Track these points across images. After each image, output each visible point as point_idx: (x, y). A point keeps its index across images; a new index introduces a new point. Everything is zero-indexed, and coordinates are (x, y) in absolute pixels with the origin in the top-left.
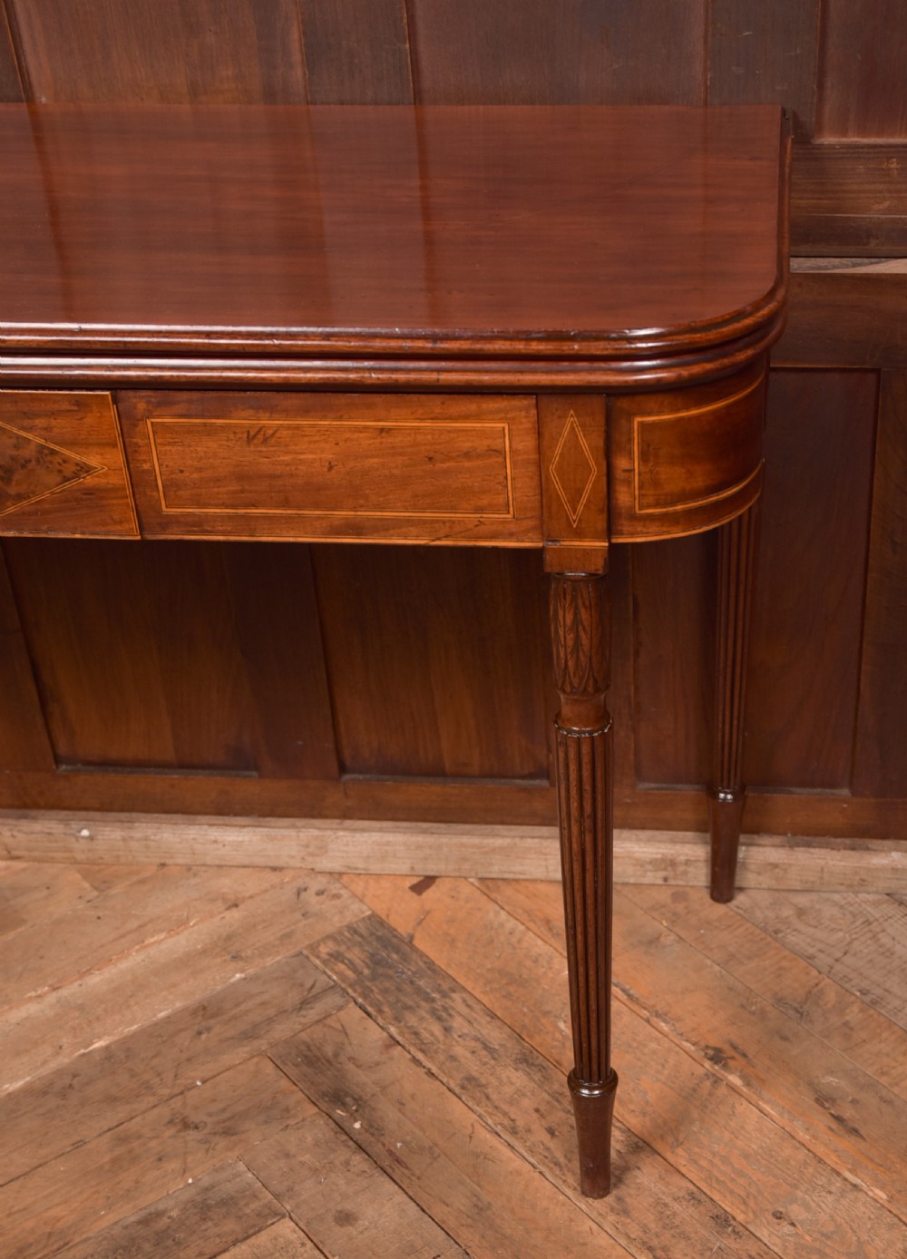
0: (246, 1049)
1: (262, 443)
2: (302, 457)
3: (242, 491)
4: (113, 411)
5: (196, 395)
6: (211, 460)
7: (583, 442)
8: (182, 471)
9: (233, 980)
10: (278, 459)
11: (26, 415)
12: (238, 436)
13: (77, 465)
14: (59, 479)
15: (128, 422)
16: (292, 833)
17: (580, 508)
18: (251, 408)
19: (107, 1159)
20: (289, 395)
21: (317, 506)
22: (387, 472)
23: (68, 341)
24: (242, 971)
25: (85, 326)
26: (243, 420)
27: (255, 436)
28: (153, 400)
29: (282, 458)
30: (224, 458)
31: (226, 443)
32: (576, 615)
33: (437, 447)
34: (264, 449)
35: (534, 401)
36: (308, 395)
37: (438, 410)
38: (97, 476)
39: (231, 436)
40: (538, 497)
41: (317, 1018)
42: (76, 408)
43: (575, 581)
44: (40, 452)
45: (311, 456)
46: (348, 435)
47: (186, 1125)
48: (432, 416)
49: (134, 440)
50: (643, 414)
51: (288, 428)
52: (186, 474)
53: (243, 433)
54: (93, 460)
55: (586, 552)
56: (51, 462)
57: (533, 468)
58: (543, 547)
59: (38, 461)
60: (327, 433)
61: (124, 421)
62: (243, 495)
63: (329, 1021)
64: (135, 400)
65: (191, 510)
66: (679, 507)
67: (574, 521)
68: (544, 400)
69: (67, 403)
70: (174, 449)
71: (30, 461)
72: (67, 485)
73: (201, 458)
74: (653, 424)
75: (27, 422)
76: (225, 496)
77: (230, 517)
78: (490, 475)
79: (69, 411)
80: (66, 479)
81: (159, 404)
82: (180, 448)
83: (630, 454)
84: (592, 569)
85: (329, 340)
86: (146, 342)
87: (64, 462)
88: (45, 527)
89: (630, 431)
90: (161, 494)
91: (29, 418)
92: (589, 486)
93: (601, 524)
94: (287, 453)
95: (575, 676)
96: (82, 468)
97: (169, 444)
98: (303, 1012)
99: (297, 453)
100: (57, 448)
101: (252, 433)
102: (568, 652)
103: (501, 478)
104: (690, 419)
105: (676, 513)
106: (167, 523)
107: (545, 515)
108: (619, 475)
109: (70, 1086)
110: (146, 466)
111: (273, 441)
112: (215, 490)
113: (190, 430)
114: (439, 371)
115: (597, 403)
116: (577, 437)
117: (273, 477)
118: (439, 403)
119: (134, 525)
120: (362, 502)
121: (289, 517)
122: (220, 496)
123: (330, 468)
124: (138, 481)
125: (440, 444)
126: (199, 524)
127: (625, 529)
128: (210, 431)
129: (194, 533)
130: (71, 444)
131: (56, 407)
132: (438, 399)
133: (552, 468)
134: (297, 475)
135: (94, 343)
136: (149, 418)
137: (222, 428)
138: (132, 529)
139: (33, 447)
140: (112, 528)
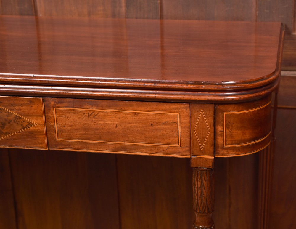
1: (93, 117)
2: (107, 122)
3: (85, 134)
4: (42, 105)
5: (71, 100)
6: (75, 123)
7: (206, 121)
8: (64, 126)
10: (98, 123)
11: (12, 105)
12: (85, 114)
13: (28, 123)
14: (21, 128)
17: (204, 144)
18: (90, 105)
20: (104, 101)
21: (111, 140)
22: (136, 129)
23: (29, 80)
25: (35, 75)
26: (87, 108)
27: (91, 115)
28: (57, 101)
29: (100, 123)
30: (79, 122)
31: (80, 117)
32: (202, 183)
33: (155, 120)
34: (93, 119)
35: (189, 106)
36: (110, 101)
37: (155, 108)
38: (35, 127)
39: (83, 114)
40: (189, 139)
42: (30, 103)
43: (202, 170)
44: (15, 118)
45: (110, 122)
46: (123, 115)
48: (153, 109)
49: (49, 115)
50: (227, 111)
51: (103, 112)
52: (65, 127)
53: (87, 113)
54: (34, 121)
55: (206, 160)
56: (19, 122)
57: (188, 129)
58: (191, 158)
59: (14, 121)
60: (116, 114)
61: (46, 108)
62: (85, 135)
64: (50, 101)
65: (66, 140)
66: (240, 145)
67: (202, 149)
68: (193, 105)
69: (27, 101)
70: (62, 118)
71: (12, 121)
72: (24, 130)
73: (72, 122)
74: (231, 115)
75: (12, 107)
76: (79, 135)
77: (80, 143)
78: (172, 131)
79: (27, 104)
80: (24, 128)
81: (59, 103)
82: (64, 118)
83: (223, 125)
84: (208, 166)
85: (118, 82)
86: (56, 81)
87: (24, 122)
88: (14, 145)
89: (223, 117)
90: (56, 134)
91: (13, 106)
92: (207, 136)
93: (212, 150)
94: (102, 121)
95: (201, 206)
96: (30, 124)
97: (61, 116)
99: (105, 121)
100: (21, 117)
101: (90, 114)
102: (198, 197)
103: (176, 132)
104: (244, 114)
105: (239, 147)
106: (58, 144)
107: (192, 146)
108: (218, 133)
110: (52, 124)
111: (97, 117)
112: (76, 133)
113: (68, 112)
114: (156, 94)
115: (211, 107)
116: (204, 118)
117: (96, 129)
118: (156, 105)
119: (46, 145)
120: (127, 139)
121: (101, 144)
122: (77, 135)
123: (116, 127)
124: (49, 129)
125: (155, 119)
126: (69, 145)
127: (220, 152)
128: (75, 112)
129: (67, 148)
130: (27, 115)
131: (23, 102)
132: (155, 104)
133: (195, 129)
134: (105, 129)
135: (38, 81)
136: (54, 107)
137: (80, 111)
138: (45, 146)
139: (13, 116)
140: (38, 146)
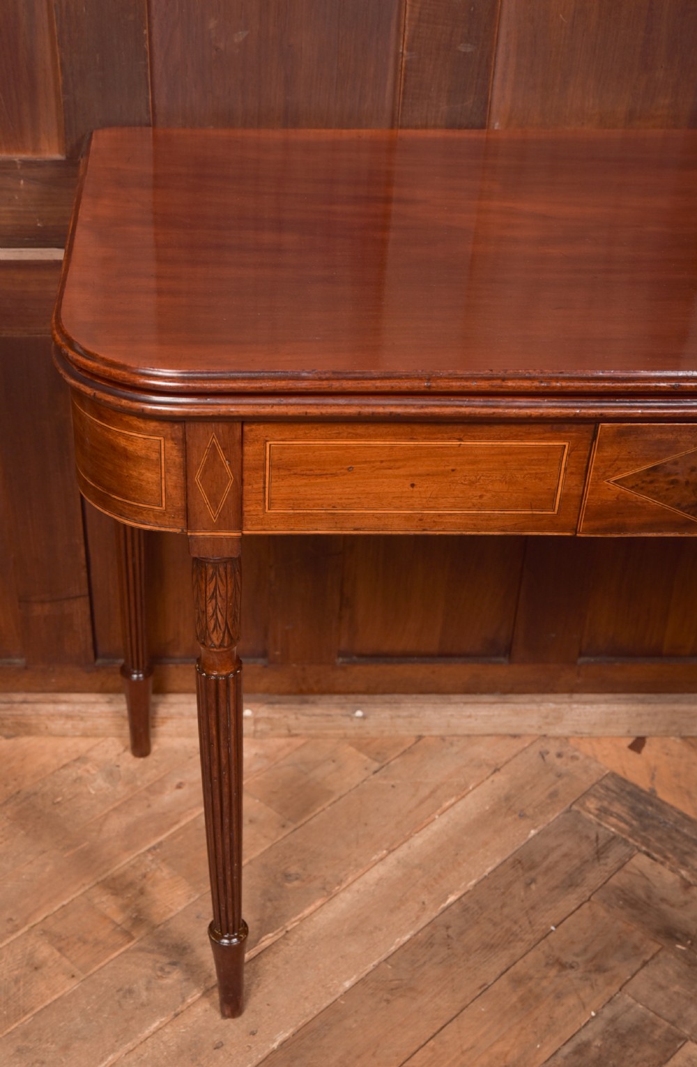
0: (575, 896)
9: (530, 836)
16: (534, 707)
19: (514, 999)
24: (535, 828)
41: (616, 866)
47: (563, 966)
63: (627, 867)
98: (602, 862)
109: (448, 936)
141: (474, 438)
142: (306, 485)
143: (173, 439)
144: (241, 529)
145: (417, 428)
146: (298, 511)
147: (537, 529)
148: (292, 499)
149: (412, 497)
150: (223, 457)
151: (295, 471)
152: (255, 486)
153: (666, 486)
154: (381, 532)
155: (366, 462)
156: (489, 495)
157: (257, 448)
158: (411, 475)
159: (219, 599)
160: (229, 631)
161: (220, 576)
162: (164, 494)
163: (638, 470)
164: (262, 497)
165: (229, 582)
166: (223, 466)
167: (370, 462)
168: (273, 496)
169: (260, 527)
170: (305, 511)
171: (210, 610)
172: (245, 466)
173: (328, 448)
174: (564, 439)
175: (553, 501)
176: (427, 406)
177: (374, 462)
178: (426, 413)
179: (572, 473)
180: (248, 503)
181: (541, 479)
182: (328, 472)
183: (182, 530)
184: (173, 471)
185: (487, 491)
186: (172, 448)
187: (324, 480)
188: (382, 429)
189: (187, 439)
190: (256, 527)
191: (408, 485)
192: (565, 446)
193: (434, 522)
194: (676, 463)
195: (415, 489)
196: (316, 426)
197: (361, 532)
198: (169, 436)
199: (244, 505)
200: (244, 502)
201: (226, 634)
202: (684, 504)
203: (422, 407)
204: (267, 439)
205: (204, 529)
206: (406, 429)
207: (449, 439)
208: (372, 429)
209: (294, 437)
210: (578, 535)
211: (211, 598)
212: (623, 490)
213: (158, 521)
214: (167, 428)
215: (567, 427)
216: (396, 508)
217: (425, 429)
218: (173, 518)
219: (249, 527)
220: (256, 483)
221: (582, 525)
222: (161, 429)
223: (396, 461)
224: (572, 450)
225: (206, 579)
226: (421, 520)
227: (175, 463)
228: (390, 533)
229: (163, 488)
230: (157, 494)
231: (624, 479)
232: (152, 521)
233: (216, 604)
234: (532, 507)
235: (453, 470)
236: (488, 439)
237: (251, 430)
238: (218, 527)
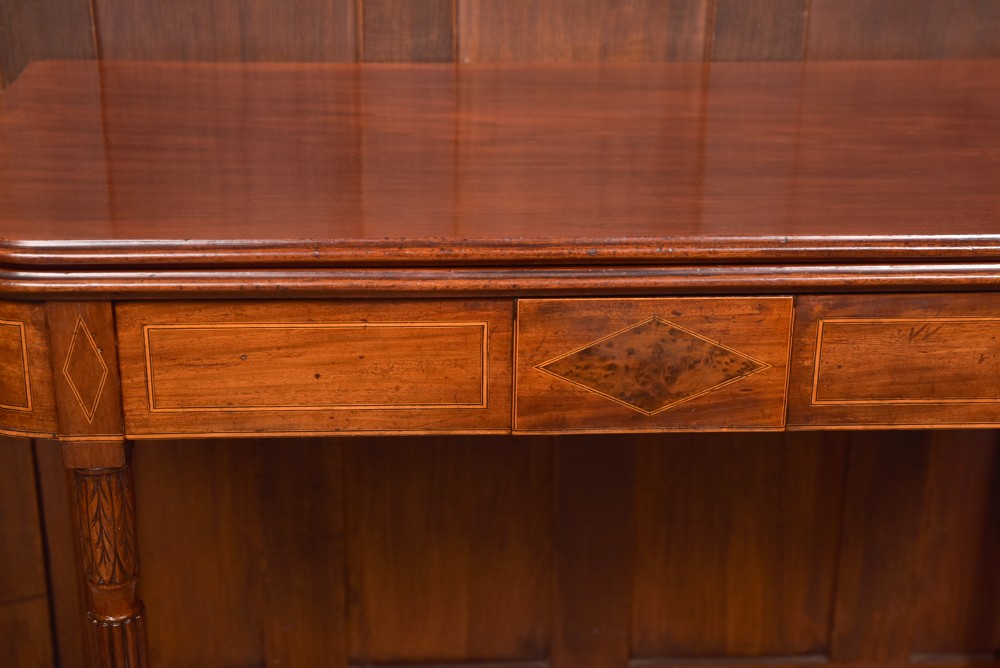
1: (923, 339)
2: (958, 350)
3: (892, 384)
4: (790, 314)
5: (872, 298)
6: (870, 356)
8: (839, 367)
10: (934, 353)
11: (708, 319)
12: (901, 333)
13: (743, 363)
14: (723, 377)
15: (803, 322)
18: (922, 307)
20: (960, 295)
21: (959, 394)
23: (777, 251)
25: (790, 238)
26: (911, 318)
27: (918, 333)
28: (831, 302)
29: (938, 352)
30: (882, 354)
31: (889, 340)
34: (923, 344)
36: (978, 294)
38: (760, 374)
39: (896, 332)
42: (757, 312)
44: (712, 353)
45: (966, 350)
49: (803, 340)
51: (952, 324)
52: (841, 370)
53: (907, 330)
54: (760, 359)
59: (707, 361)
60: (987, 328)
61: (797, 322)
62: (893, 387)
64: (813, 303)
65: (838, 402)
69: (749, 307)
70: (837, 347)
71: (699, 361)
72: (729, 382)
73: (862, 354)
75: (706, 326)
76: (875, 388)
77: (874, 407)
79: (750, 314)
80: (730, 377)
81: (835, 306)
82: (844, 346)
86: (850, 251)
88: (694, 423)
90: (815, 388)
91: (709, 322)
94: (947, 347)
96: (747, 365)
97: (835, 342)
99: (952, 347)
100: (728, 348)
101: (916, 330)
106: (813, 415)
110: (807, 363)
111: (934, 337)
112: (868, 383)
113: (858, 329)
117: (925, 369)
119: (782, 419)
122: (870, 388)
123: (982, 360)
124: (798, 375)
126: (842, 415)
128: (877, 329)
129: (837, 423)
130: (743, 345)
131: (739, 311)
134: (948, 367)
135: (801, 252)
136: (822, 319)
137: (889, 326)
138: (779, 422)
139: (706, 349)
140: (760, 421)
141: (380, 319)
142: (194, 378)
143: (34, 324)
144: (124, 433)
145: (314, 307)
146: (188, 410)
147: (466, 427)
148: (180, 395)
149: (318, 390)
150: (93, 344)
151: (181, 361)
152: (136, 380)
153: (604, 373)
154: (287, 434)
155: (260, 349)
156: (405, 387)
157: (132, 333)
158: (315, 365)
159: (104, 521)
160: (120, 563)
161: (103, 491)
162: (28, 392)
163: (569, 354)
164: (144, 393)
165: (115, 498)
166: (93, 355)
167: (265, 349)
168: (157, 392)
169: (146, 430)
170: (196, 410)
171: (95, 537)
172: (121, 356)
173: (215, 332)
174: (481, 318)
175: (480, 392)
176: (318, 279)
177: (270, 349)
178: (317, 287)
179: (496, 359)
180: (129, 400)
181: (462, 367)
182: (219, 362)
183: (54, 435)
184: (37, 363)
185: (402, 381)
186: (34, 335)
187: (215, 371)
188: (275, 309)
189: (50, 322)
190: (140, 431)
191: (312, 376)
192: (483, 326)
193: (348, 420)
194: (610, 345)
195: (321, 380)
196: (199, 306)
197: (265, 435)
198: (29, 321)
199: (125, 404)
200: (124, 399)
201: (117, 567)
202: (628, 394)
203: (313, 279)
204: (145, 322)
205: (78, 432)
206: (301, 308)
207: (352, 320)
208: (262, 309)
209: (175, 319)
210: (514, 433)
211: (94, 520)
212: (556, 377)
213: (26, 426)
214: (25, 310)
215: (482, 303)
216: (302, 404)
217: (324, 308)
218: (42, 420)
219: (133, 430)
220: (137, 376)
221: (517, 421)
222: (20, 312)
223: (294, 347)
224: (492, 331)
225: (87, 496)
226: (332, 418)
227: (38, 353)
228: (298, 434)
229: (28, 384)
230: (21, 392)
231: (556, 364)
232: (19, 425)
233: (102, 528)
234: (456, 400)
235: (361, 357)
236: (396, 320)
237: (125, 312)
238: (93, 431)
